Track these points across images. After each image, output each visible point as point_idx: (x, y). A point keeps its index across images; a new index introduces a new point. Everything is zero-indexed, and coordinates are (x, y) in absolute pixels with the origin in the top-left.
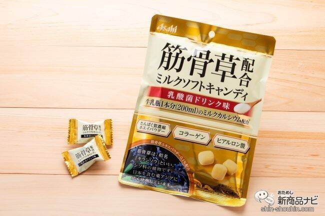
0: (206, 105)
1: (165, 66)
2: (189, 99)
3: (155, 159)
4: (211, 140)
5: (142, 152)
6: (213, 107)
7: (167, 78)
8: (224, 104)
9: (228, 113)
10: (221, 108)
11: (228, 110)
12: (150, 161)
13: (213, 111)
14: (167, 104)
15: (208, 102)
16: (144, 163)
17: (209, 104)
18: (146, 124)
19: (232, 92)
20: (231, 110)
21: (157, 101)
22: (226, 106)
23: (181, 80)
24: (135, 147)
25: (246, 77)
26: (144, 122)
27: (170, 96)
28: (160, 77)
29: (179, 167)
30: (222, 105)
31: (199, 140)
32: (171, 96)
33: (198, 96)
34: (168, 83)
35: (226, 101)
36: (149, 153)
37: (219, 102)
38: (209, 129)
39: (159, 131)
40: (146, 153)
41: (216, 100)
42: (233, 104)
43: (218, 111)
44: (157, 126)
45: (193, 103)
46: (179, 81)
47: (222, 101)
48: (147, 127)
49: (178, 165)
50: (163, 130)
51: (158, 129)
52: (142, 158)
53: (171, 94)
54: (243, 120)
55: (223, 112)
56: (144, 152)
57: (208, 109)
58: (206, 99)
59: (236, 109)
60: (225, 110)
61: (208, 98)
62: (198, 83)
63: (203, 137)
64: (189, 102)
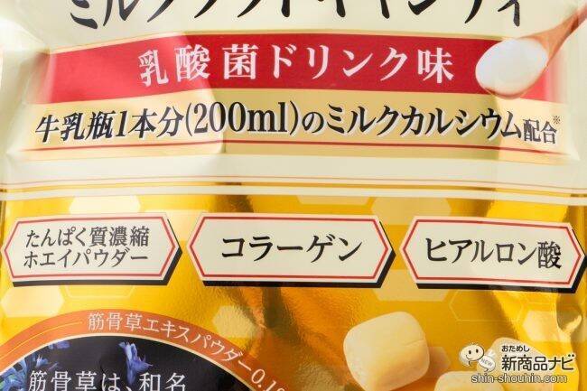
0: (335, 80)
2: (239, 66)
4: (393, 255)
5: (50, 386)
6: (369, 81)
8: (423, 56)
9: (450, 103)
10: (410, 80)
11: (447, 87)
13: (374, 101)
14: (143, 119)
15: (338, 62)
17: (349, 73)
18: (54, 236)
20: (464, 80)
21: (95, 118)
22: (436, 66)
26: (40, 229)
27: (147, 74)
30: (412, 63)
31: (329, 267)
32: (153, 76)
33: (283, 39)
35: (430, 43)
37: (393, 54)
38: (372, 200)
39: (120, 257)
40: (73, 385)
41: (374, 45)
42: (467, 53)
43: (401, 101)
44: (108, 237)
45: (264, 79)
47: (410, 45)
48: (59, 251)
50: (136, 250)
51: (112, 250)
53: (150, 63)
54: (527, 125)
55: (426, 102)
56: (62, 380)
57: (349, 99)
58: (325, 50)
59: (485, 71)
60: (430, 86)
61: (338, 42)
63: (345, 250)
64: (240, 82)
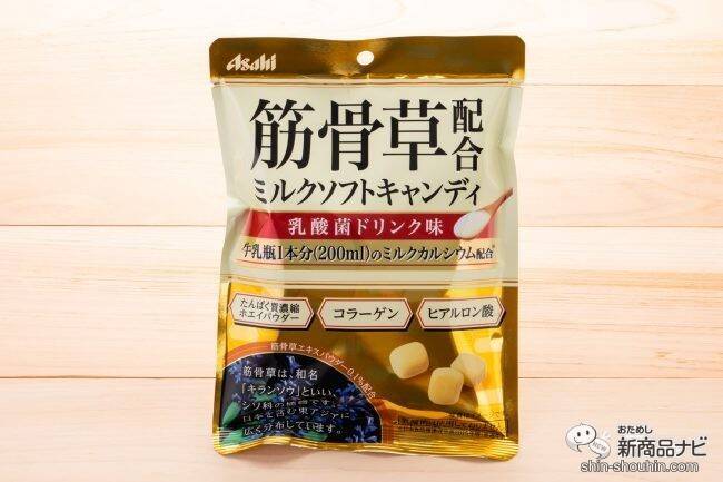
0: (387, 236)
1: (269, 158)
2: (342, 229)
3: (289, 385)
4: (412, 318)
5: (254, 374)
6: (403, 235)
7: (277, 187)
8: (429, 223)
9: (441, 244)
10: (423, 234)
11: (440, 237)
12: (277, 392)
13: (405, 245)
14: (291, 251)
15: (388, 226)
16: (265, 397)
17: (393, 232)
18: (255, 304)
19: (442, 191)
20: (448, 234)
21: (266, 248)
22: (434, 227)
23: (314, 186)
24: (238, 362)
25: (467, 146)
26: (249, 299)
27: (293, 229)
28: (260, 187)
29: (350, 394)
30: (423, 226)
31: (384, 322)
32: (297, 231)
33: (363, 216)
34: (284, 199)
35: (431, 216)
36: (271, 372)
37: (414, 222)
38: (404, 291)
39: (285, 318)
40: (264, 374)
41: (405, 218)
42: (449, 220)
43: (418, 244)
44: (279, 308)
45: (354, 235)
46: (308, 189)
47: (423, 217)
48: (257, 312)
49: (347, 390)
50: (293, 315)
51: (281, 315)
52: (257, 386)
53: (296, 224)
54: (479, 252)
55: (429, 244)
56: (259, 371)
57: (393, 244)
58: (382, 221)
59: (458, 229)
60: (432, 237)
61: (388, 217)
62: (356, 185)
63: (392, 314)
64: (342, 237)
